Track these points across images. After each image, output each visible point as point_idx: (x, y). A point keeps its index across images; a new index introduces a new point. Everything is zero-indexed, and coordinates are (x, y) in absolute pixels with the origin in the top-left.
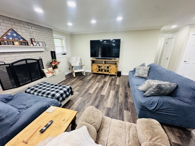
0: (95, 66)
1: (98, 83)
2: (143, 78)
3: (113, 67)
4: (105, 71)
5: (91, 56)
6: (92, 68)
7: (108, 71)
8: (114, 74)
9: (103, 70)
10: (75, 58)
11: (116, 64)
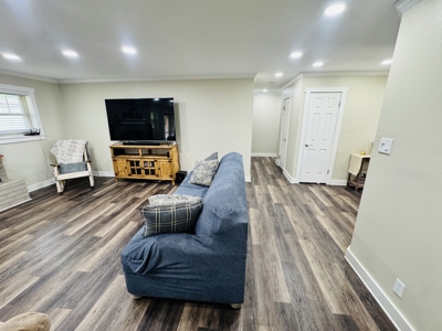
0: (122, 162)
1: (113, 205)
2: (204, 186)
3: (163, 161)
4: (147, 172)
5: (112, 139)
6: (116, 167)
7: (153, 172)
8: (167, 178)
9: (143, 172)
10: (67, 143)
11: (168, 155)
